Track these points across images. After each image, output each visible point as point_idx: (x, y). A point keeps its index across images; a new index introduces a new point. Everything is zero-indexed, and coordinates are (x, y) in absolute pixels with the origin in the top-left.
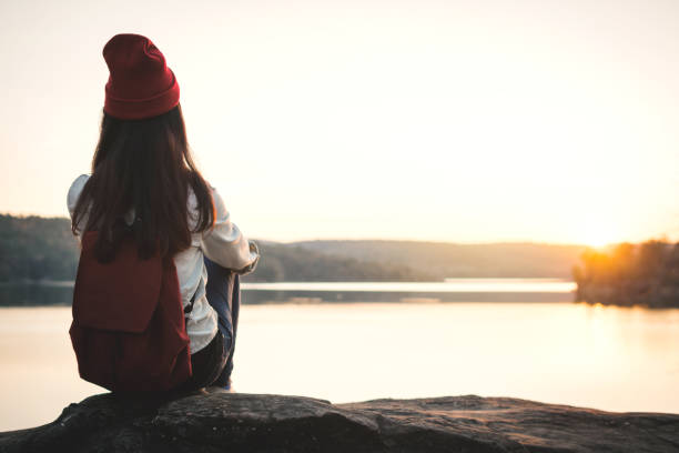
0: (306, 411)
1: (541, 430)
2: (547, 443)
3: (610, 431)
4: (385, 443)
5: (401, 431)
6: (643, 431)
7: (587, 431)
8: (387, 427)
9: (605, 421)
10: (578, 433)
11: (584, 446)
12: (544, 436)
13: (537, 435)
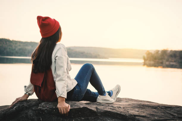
0: (78, 106)
1: (137, 110)
2: (139, 114)
3: (154, 110)
4: (98, 114)
5: (102, 111)
6: (162, 110)
7: (148, 110)
8: (98, 110)
9: (153, 107)
10: (146, 110)
11: (147, 114)
12: (138, 111)
13: (136, 111)
